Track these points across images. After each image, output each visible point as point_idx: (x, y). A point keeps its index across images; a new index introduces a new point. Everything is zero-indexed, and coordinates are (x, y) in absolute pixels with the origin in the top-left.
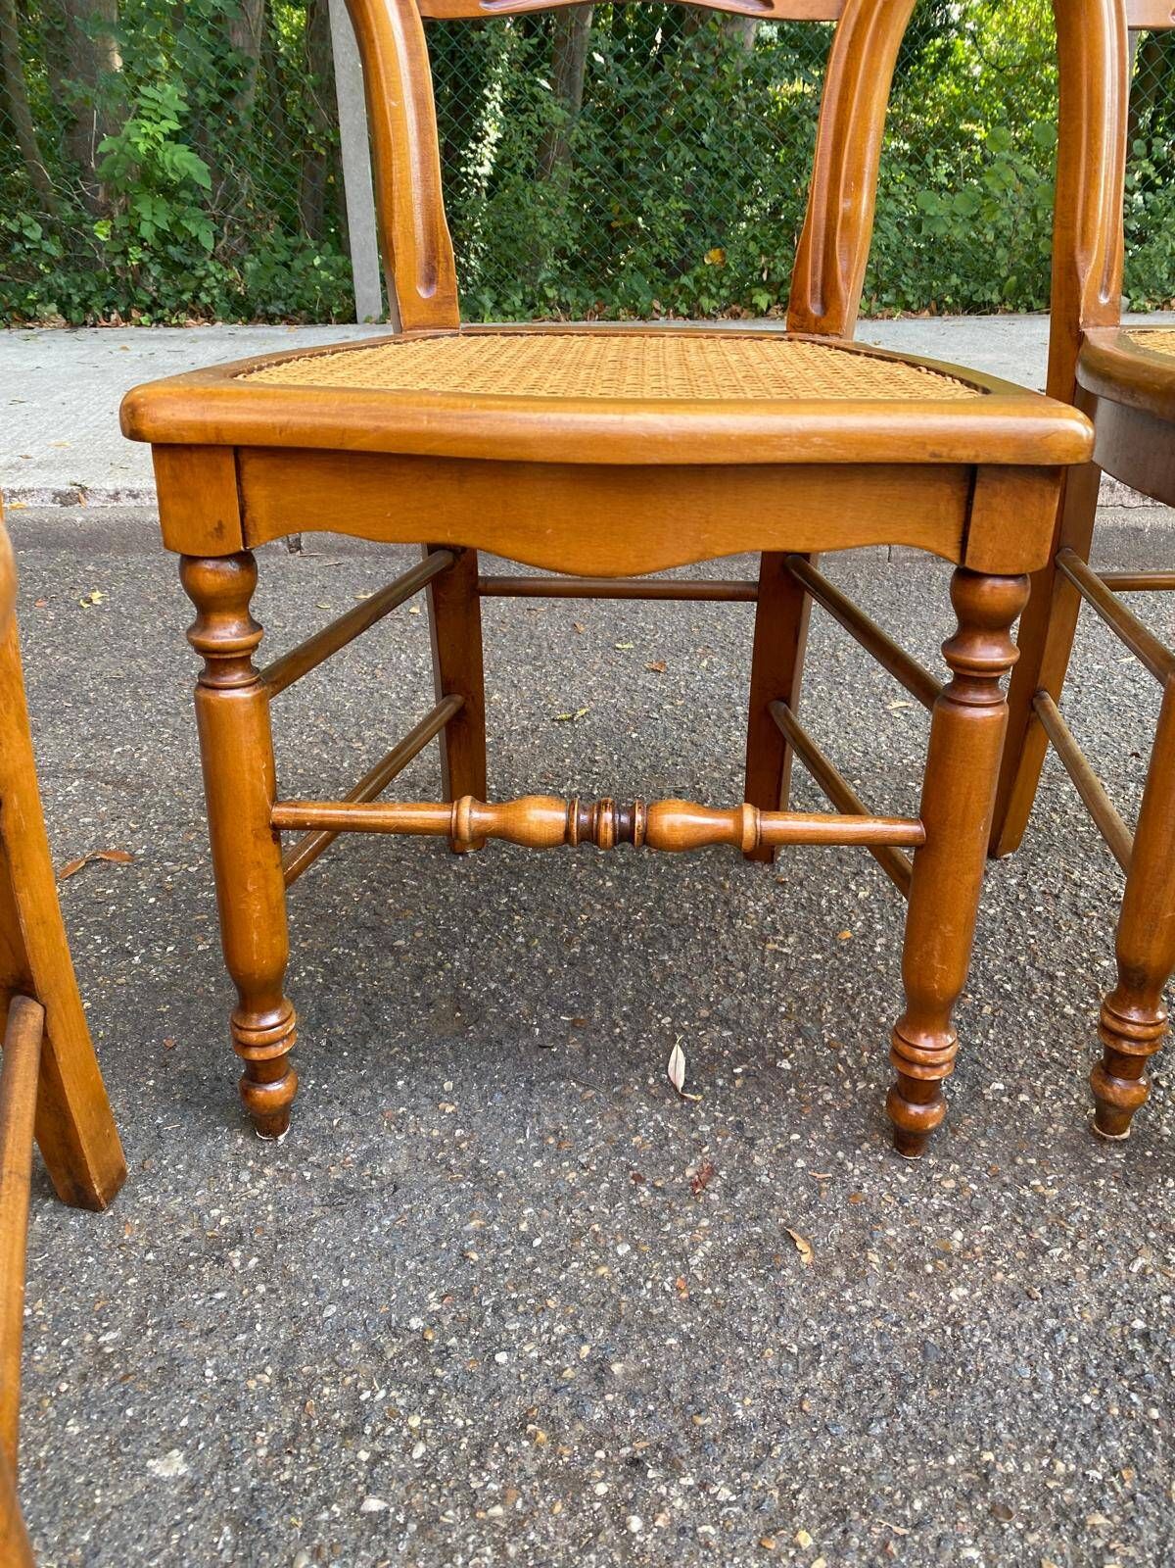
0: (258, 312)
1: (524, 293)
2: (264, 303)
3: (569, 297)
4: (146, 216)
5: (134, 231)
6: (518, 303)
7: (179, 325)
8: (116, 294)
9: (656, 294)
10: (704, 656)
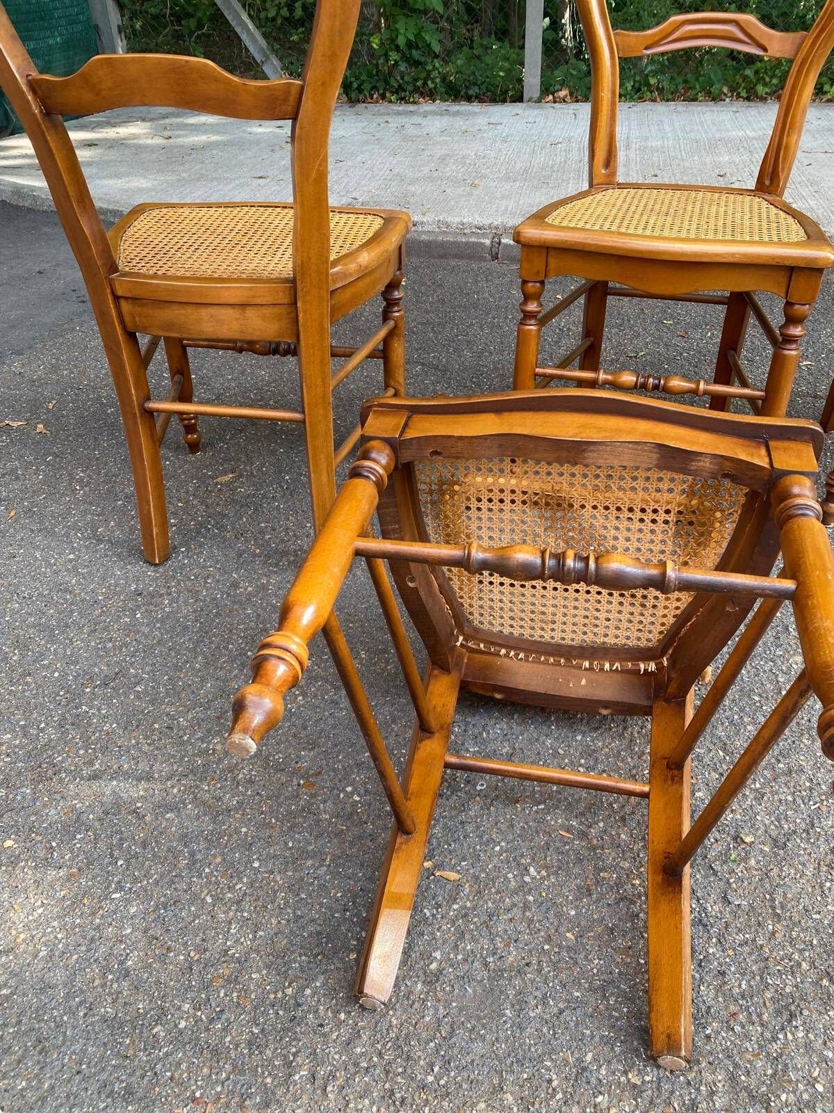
0: (462, 93)
1: (635, 81)
2: (467, 87)
3: (665, 83)
4: (402, 31)
5: (393, 40)
6: (629, 88)
7: (415, 103)
8: (377, 81)
9: (725, 81)
10: (710, 330)
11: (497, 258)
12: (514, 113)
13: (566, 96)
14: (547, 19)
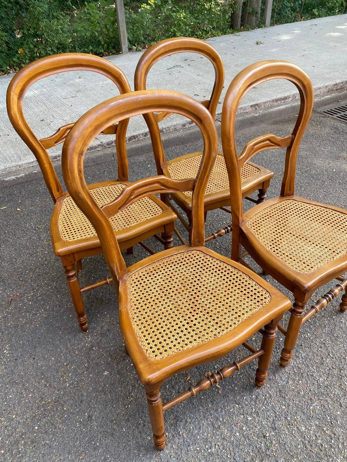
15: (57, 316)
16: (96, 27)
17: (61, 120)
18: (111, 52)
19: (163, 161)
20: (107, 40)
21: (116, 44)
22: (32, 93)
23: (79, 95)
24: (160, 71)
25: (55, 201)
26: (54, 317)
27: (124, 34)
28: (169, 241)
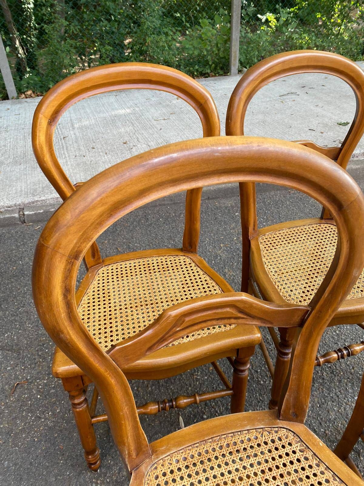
11: (25, 222)
12: (6, 108)
13: (31, 94)
14: (8, 48)
15: (66, 429)
16: (206, 45)
17: (145, 145)
18: (218, 73)
19: (254, 229)
20: (216, 60)
21: (225, 65)
22: (123, 111)
23: (173, 117)
24: (270, 97)
25: (87, 270)
26: (61, 431)
27: (235, 55)
28: (242, 368)
